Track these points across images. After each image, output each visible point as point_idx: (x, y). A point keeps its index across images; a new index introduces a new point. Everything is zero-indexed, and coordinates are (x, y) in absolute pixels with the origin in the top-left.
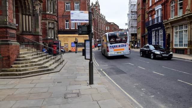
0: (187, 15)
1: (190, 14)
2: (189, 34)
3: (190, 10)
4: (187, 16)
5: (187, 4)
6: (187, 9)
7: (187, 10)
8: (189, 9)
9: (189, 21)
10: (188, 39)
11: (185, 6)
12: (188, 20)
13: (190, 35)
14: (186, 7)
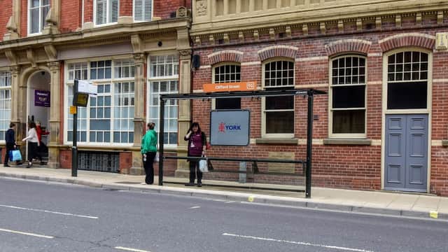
0: (10, 42)
1: (17, 41)
2: (16, 101)
3: (19, 31)
4: (8, 46)
5: (10, 13)
6: (9, 25)
7: (9, 29)
8: (15, 27)
9: (15, 64)
10: (13, 117)
11: (5, 16)
12: (11, 59)
13: (18, 106)
14: (8, 21)
